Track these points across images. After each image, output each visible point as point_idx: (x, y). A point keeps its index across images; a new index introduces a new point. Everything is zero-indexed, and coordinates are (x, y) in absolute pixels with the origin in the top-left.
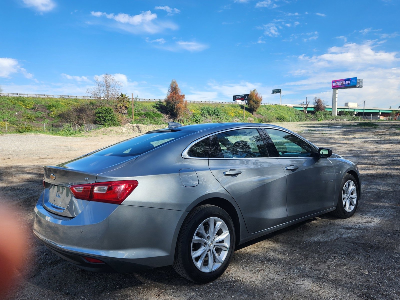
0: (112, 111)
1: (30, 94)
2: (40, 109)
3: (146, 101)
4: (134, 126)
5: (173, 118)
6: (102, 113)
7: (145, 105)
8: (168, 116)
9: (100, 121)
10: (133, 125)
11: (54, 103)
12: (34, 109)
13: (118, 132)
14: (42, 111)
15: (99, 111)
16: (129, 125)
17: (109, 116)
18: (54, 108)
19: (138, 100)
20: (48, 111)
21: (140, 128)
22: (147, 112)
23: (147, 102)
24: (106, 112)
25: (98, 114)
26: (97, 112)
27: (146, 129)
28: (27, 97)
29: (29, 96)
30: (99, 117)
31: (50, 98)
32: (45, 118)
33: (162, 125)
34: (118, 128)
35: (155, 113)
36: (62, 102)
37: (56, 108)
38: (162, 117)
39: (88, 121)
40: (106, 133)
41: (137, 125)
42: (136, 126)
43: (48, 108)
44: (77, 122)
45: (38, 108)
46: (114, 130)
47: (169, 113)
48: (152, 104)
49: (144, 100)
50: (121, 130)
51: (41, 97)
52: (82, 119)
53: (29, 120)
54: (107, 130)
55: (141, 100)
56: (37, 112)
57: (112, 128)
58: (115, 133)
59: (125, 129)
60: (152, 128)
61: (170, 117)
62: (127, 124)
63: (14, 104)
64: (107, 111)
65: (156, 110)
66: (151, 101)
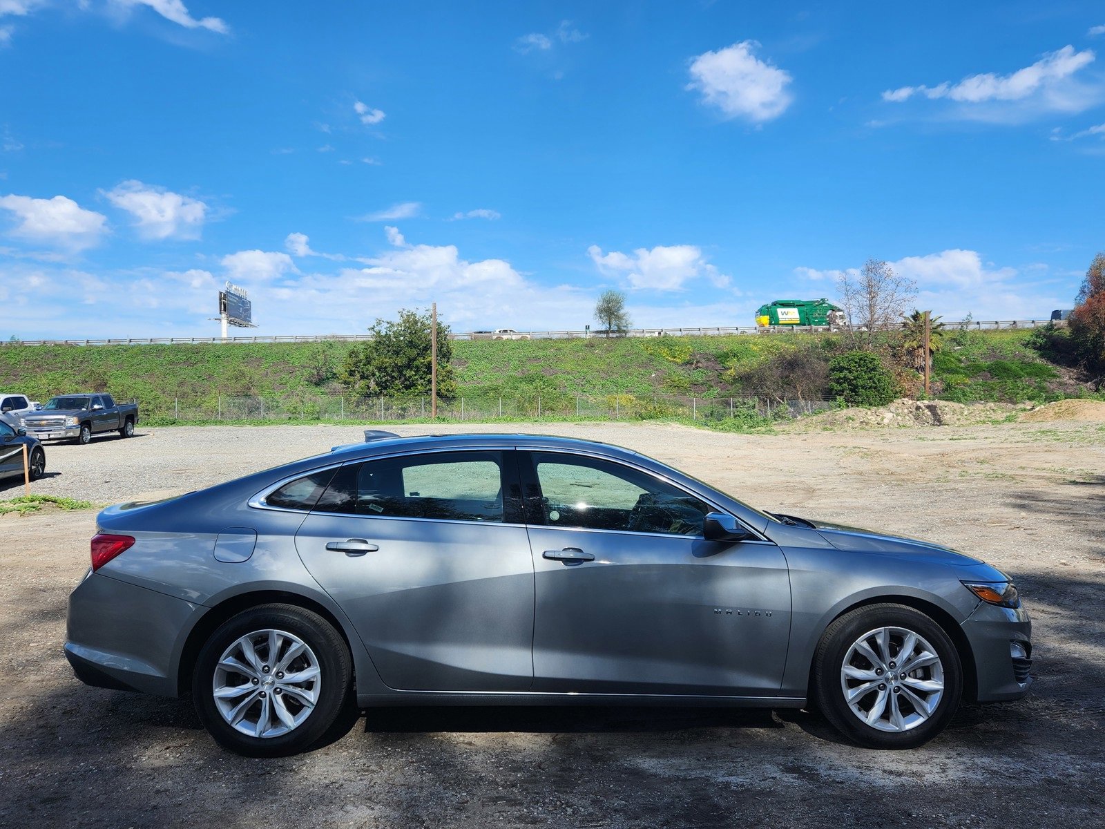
0: (875, 362)
1: (685, 330)
2: (703, 363)
3: (1002, 326)
4: (922, 405)
5: (1096, 377)
6: (847, 369)
7: (995, 339)
8: (1077, 373)
9: (840, 391)
10: (918, 403)
11: (735, 347)
12: (689, 363)
13: (867, 424)
14: (707, 368)
15: (839, 363)
16: (905, 402)
17: (866, 377)
18: (735, 360)
19: (971, 327)
20: (719, 367)
21: (939, 412)
22: (997, 363)
23: (1004, 331)
24: (860, 366)
25: (837, 371)
26: (834, 367)
27: (959, 417)
28: (680, 337)
29: (684, 333)
30: (838, 381)
31: (730, 335)
32: (713, 384)
33: (1024, 403)
34: (869, 413)
35: (1029, 365)
36: (755, 344)
37: (738, 361)
38: (1054, 376)
39: (810, 391)
40: (834, 424)
41: (932, 403)
42: (928, 407)
43: (721, 361)
44: (779, 393)
45: (698, 362)
46: (855, 417)
47: (1083, 362)
48: (1020, 335)
49: (995, 326)
50: (879, 419)
51: (710, 333)
52: (795, 387)
53: (675, 390)
54: (837, 417)
55: (983, 327)
56: (695, 371)
57: (851, 412)
58: (857, 425)
59: (889, 416)
60: (982, 414)
61: (1085, 376)
62: (899, 401)
63: (651, 354)
64: (862, 362)
65: (1031, 355)
66: (1019, 326)
